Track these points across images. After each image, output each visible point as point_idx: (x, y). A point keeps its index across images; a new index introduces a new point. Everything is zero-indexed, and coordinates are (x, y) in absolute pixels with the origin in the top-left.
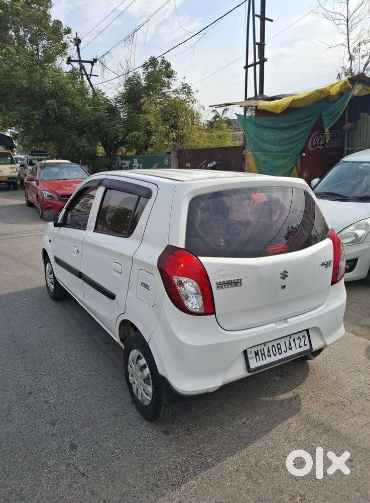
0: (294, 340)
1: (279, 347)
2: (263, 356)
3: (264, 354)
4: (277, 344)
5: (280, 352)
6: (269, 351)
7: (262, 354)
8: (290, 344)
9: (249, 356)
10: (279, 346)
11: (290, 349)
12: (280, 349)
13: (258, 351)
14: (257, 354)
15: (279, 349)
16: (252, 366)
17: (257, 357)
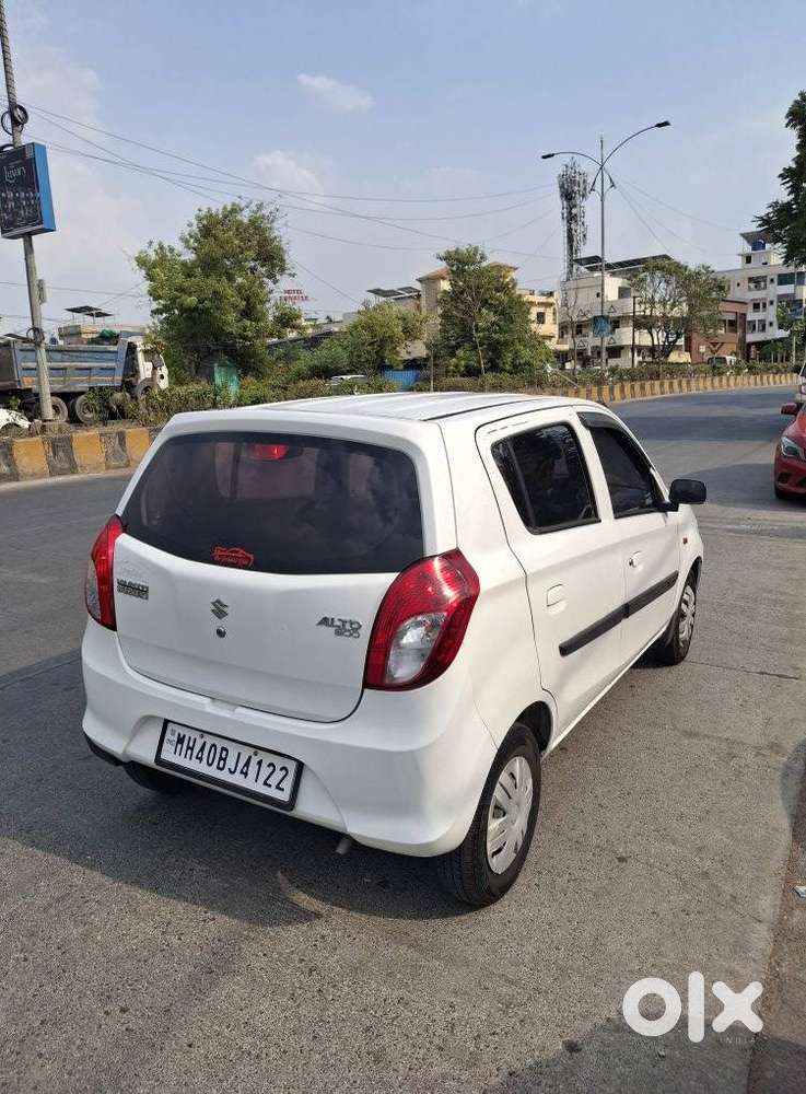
0: (260, 763)
1: (223, 756)
2: (189, 752)
3: (192, 749)
4: (223, 749)
5: (221, 766)
6: (202, 749)
7: (188, 748)
8: (247, 764)
9: (168, 735)
10: (224, 753)
11: (242, 772)
12: (225, 760)
13: (184, 736)
14: (180, 740)
15: (221, 758)
16: (165, 756)
17: (179, 746)
